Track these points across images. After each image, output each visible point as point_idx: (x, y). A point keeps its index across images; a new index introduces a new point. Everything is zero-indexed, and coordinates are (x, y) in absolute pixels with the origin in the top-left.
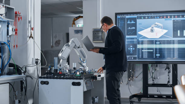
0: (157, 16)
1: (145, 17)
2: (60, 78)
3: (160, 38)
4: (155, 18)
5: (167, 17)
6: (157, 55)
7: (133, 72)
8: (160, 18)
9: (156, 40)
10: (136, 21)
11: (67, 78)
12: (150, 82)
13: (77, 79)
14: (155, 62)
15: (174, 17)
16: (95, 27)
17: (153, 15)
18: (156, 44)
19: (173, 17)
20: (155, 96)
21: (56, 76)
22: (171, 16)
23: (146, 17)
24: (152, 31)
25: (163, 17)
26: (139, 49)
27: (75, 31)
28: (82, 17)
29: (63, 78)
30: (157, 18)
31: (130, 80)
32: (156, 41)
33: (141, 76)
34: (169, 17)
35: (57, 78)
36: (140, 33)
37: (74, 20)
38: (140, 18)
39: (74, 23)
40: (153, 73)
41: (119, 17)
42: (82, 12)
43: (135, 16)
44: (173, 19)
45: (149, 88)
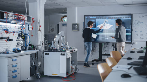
0: (107, 17)
1: (101, 17)
3: (108, 29)
4: (106, 19)
5: (112, 18)
6: (107, 38)
7: (94, 47)
8: (108, 18)
10: (96, 20)
11: (58, 52)
12: (103, 53)
13: (63, 52)
14: (106, 42)
16: (73, 23)
17: (105, 17)
18: (106, 32)
19: (115, 18)
23: (101, 18)
24: (104, 25)
25: (110, 18)
27: (62, 24)
28: (66, 16)
29: (56, 52)
31: (93, 52)
32: (106, 31)
33: (99, 50)
34: (113, 18)
35: (53, 52)
36: (97, 26)
37: (62, 18)
38: (98, 18)
39: (62, 20)
40: (105, 48)
41: (86, 17)
42: (66, 13)
43: (95, 17)
45: (103, 56)
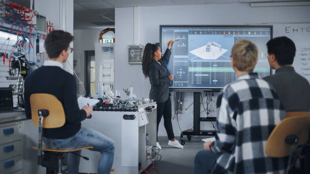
0: (214, 31)
1: (200, 31)
2: (107, 110)
3: (217, 59)
4: (211, 34)
5: (227, 33)
6: (214, 81)
7: (181, 103)
8: (218, 34)
9: (213, 61)
10: (187, 37)
11: (116, 110)
12: (203, 115)
13: (130, 110)
14: (211, 90)
15: (236, 34)
16: (131, 44)
17: (209, 30)
18: (212, 66)
19: (234, 33)
20: (209, 133)
21: (101, 108)
22: (232, 33)
23: (201, 33)
24: (208, 50)
25: (222, 33)
26: (191, 73)
27: (103, 48)
28: (113, 30)
30: (214, 34)
31: (178, 114)
32: (213, 63)
33: (192, 108)
34: (229, 33)
35: (102, 110)
36: (191, 52)
37: (102, 34)
38: (193, 33)
39: (101, 38)
40: (208, 104)
41: (164, 30)
43: (186, 30)
44: (234, 36)
45: (201, 123)
